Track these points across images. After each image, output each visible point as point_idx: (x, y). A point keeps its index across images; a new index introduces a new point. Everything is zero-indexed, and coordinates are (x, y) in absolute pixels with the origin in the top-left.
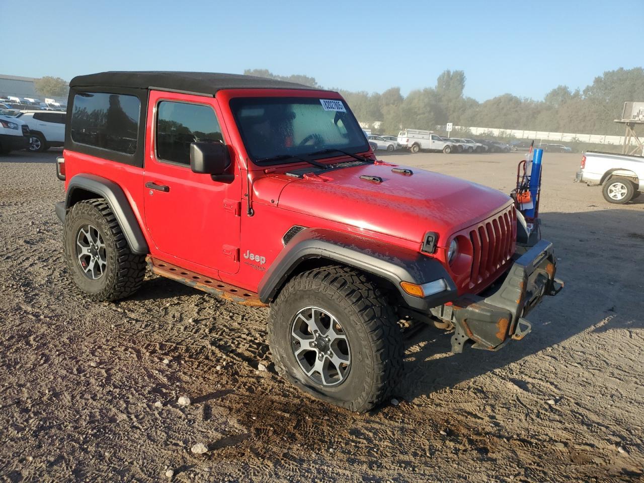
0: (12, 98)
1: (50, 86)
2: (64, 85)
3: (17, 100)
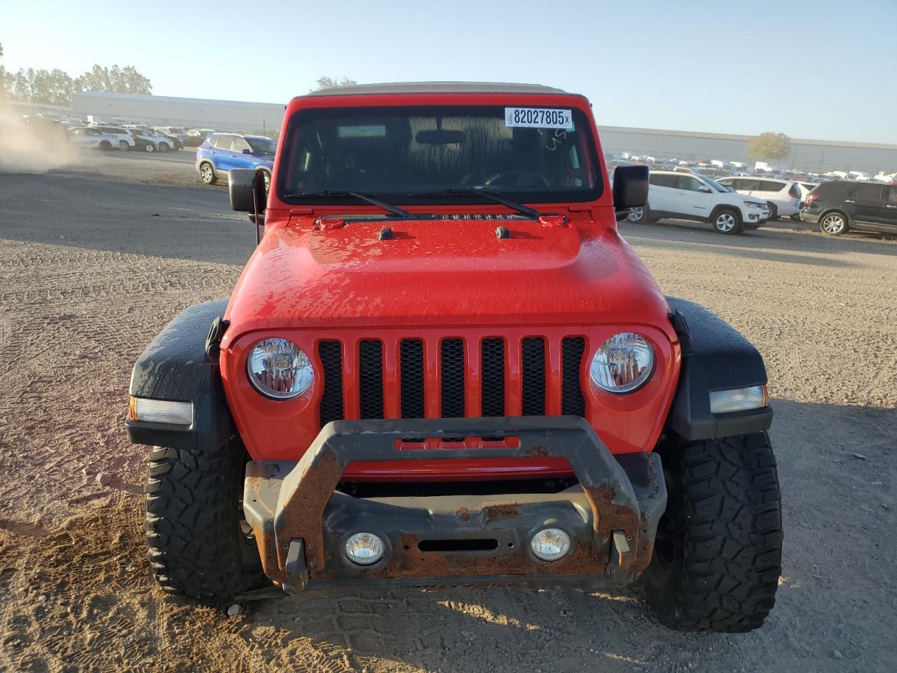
0: (714, 162)
1: (766, 145)
2: (786, 143)
3: (720, 164)
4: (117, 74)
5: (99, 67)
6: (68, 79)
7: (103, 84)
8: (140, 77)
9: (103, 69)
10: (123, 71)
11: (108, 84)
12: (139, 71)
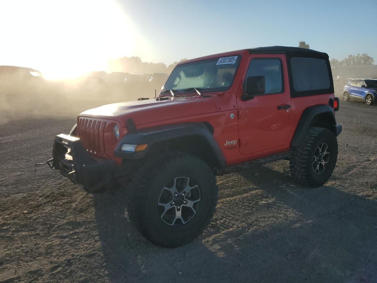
4: (359, 58)
5: (351, 56)
6: (337, 62)
7: (352, 62)
8: (369, 58)
9: (353, 56)
10: (362, 56)
11: (354, 62)
12: (369, 55)
